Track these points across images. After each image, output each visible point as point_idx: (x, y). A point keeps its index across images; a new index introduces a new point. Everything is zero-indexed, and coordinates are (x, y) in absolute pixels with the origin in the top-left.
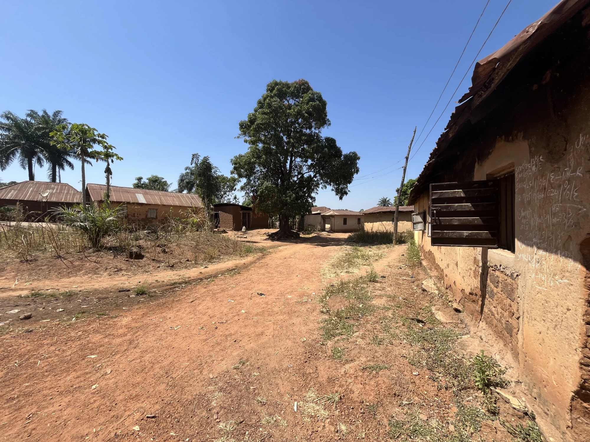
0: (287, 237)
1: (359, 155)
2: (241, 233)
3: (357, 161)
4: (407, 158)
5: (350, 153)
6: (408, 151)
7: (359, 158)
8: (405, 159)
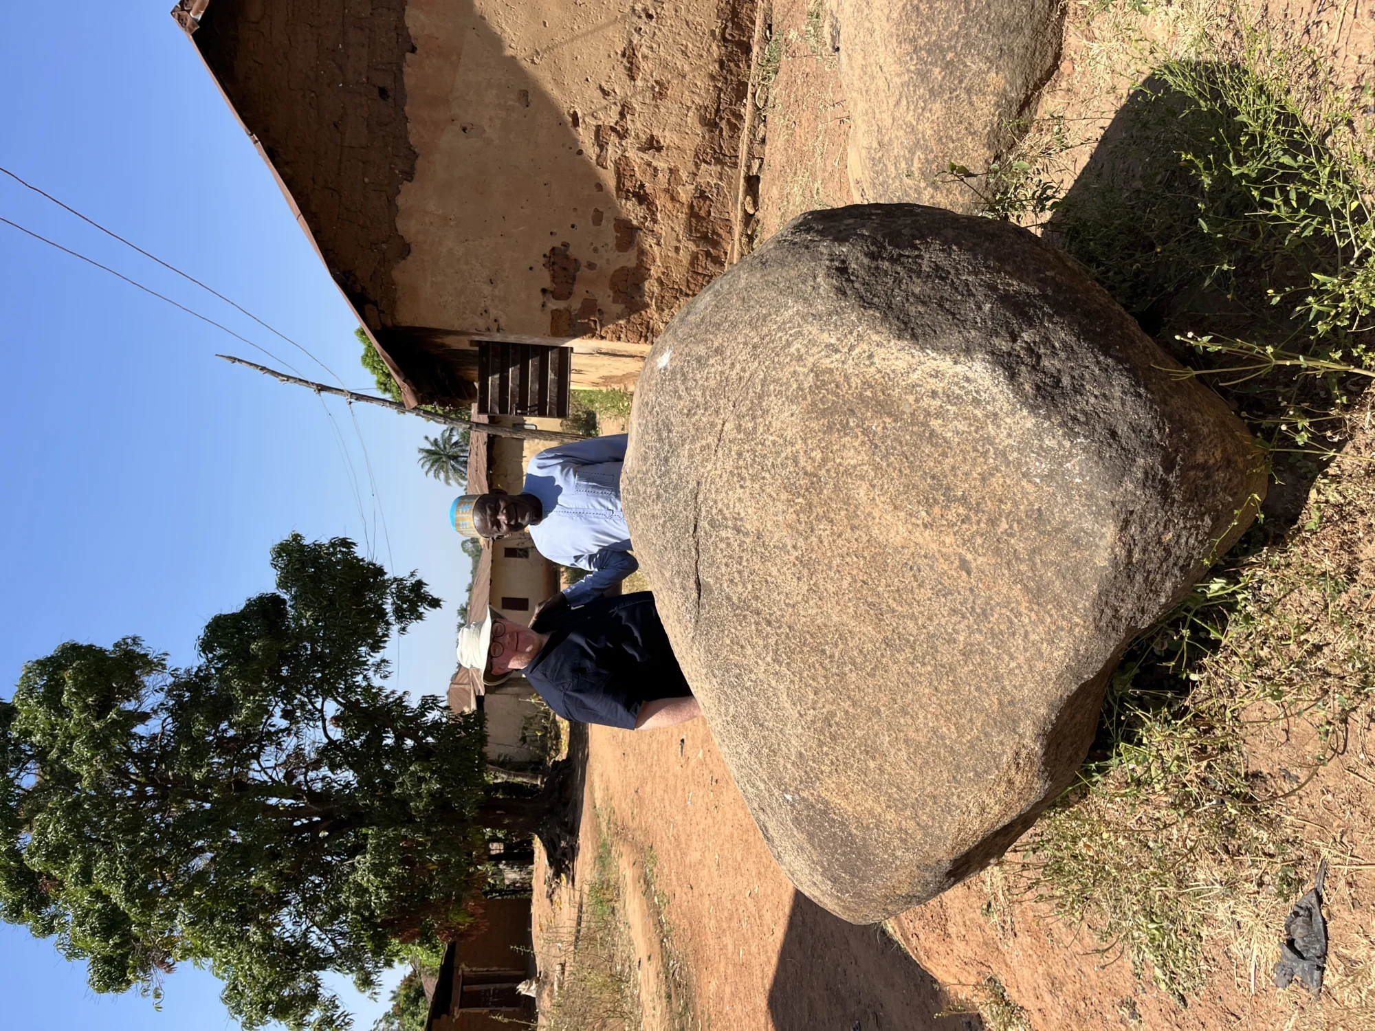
0: (566, 804)
1: (286, 536)
2: (545, 995)
3: (306, 542)
4: (322, 388)
5: (275, 567)
6: (297, 386)
7: (296, 537)
8: (323, 393)
